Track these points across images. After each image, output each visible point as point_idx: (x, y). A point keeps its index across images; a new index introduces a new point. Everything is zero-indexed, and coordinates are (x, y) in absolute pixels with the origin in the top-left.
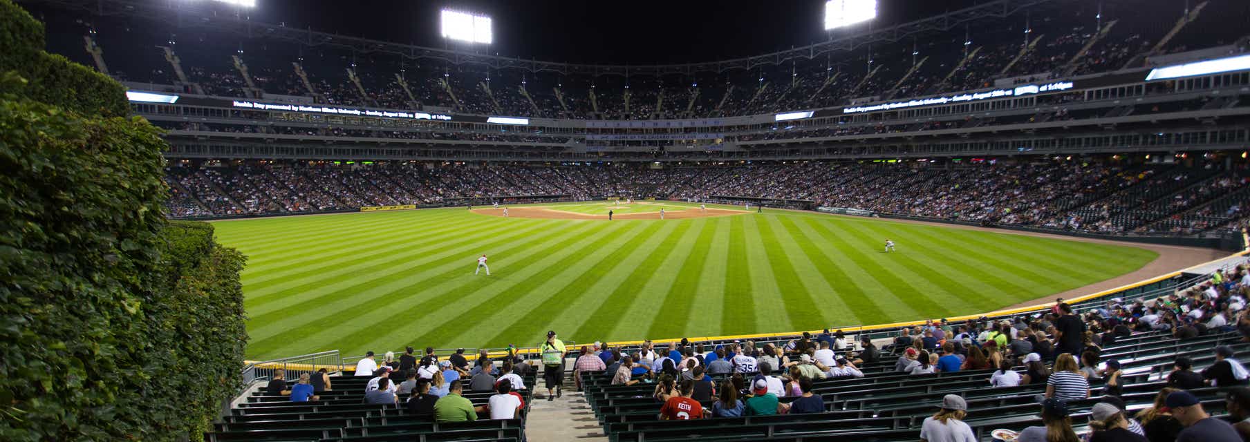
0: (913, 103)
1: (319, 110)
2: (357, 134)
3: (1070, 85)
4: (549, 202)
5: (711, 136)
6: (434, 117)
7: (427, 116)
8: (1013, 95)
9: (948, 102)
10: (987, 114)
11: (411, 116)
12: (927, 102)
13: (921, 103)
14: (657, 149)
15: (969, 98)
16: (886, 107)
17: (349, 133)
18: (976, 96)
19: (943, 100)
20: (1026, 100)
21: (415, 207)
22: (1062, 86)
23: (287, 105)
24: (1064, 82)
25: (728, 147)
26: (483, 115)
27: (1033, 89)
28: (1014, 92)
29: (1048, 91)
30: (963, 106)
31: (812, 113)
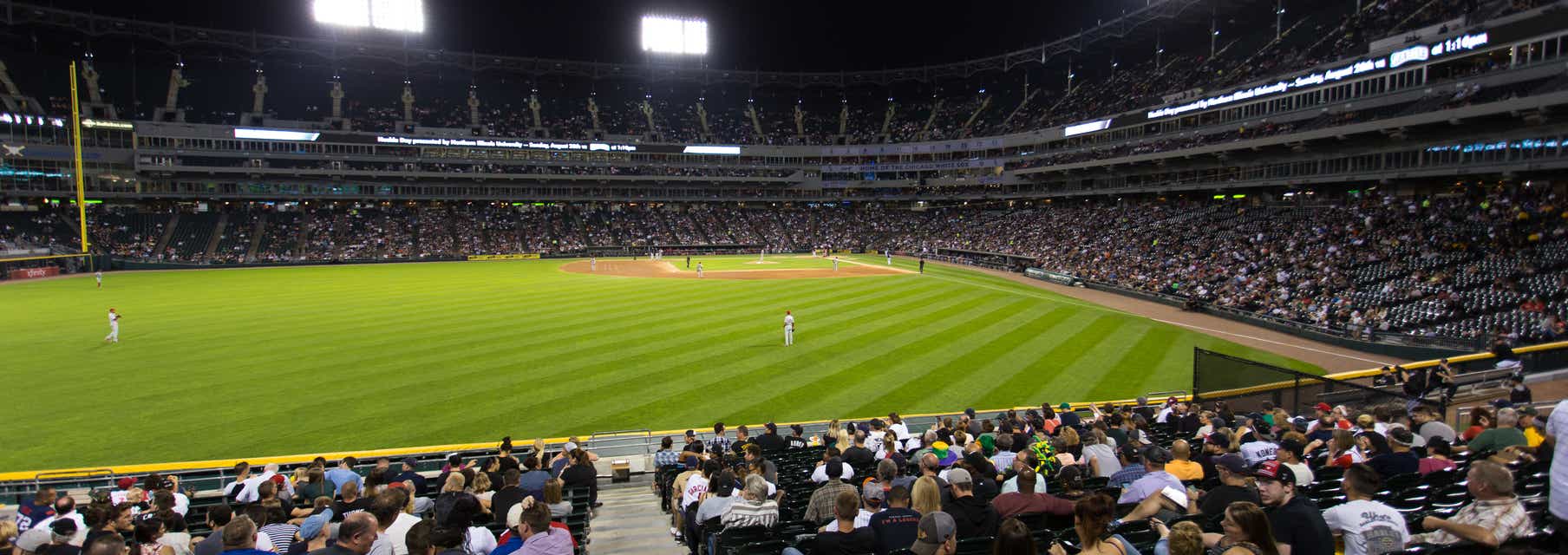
0: (1239, 96)
1: (473, 143)
2: (517, 170)
3: (1482, 39)
4: (735, 253)
5: (988, 163)
6: (614, 148)
7: (605, 147)
8: (1387, 68)
9: (1289, 90)
10: (1348, 105)
11: (585, 147)
12: (1259, 92)
13: (1250, 94)
14: (916, 183)
15: (1318, 79)
16: (1203, 104)
17: (505, 169)
18: (1330, 75)
19: (1282, 87)
20: (1410, 73)
21: (538, 256)
22: (1469, 42)
23: (437, 139)
24: (1473, 33)
25: (1010, 178)
26: (679, 143)
27: (1419, 53)
28: (1388, 62)
29: (1445, 53)
30: (1310, 97)
31: (1109, 121)
